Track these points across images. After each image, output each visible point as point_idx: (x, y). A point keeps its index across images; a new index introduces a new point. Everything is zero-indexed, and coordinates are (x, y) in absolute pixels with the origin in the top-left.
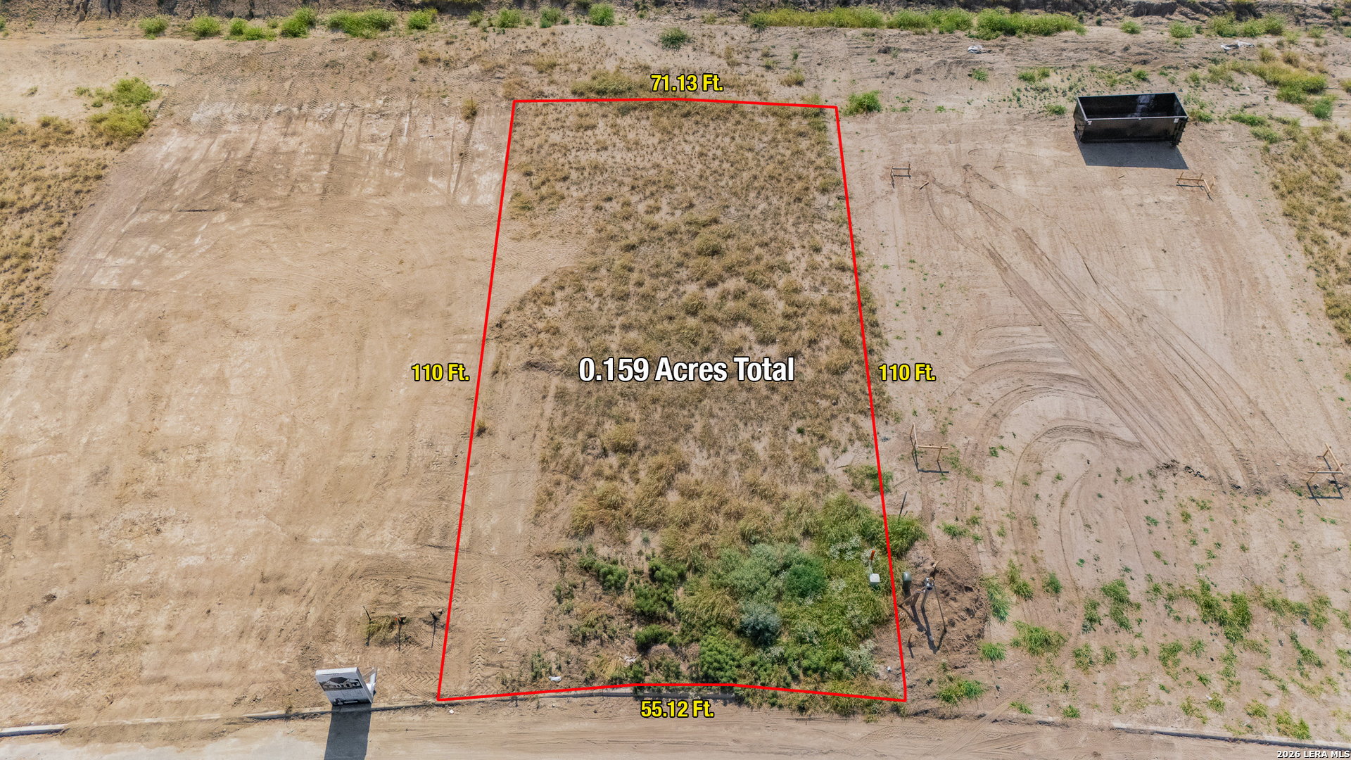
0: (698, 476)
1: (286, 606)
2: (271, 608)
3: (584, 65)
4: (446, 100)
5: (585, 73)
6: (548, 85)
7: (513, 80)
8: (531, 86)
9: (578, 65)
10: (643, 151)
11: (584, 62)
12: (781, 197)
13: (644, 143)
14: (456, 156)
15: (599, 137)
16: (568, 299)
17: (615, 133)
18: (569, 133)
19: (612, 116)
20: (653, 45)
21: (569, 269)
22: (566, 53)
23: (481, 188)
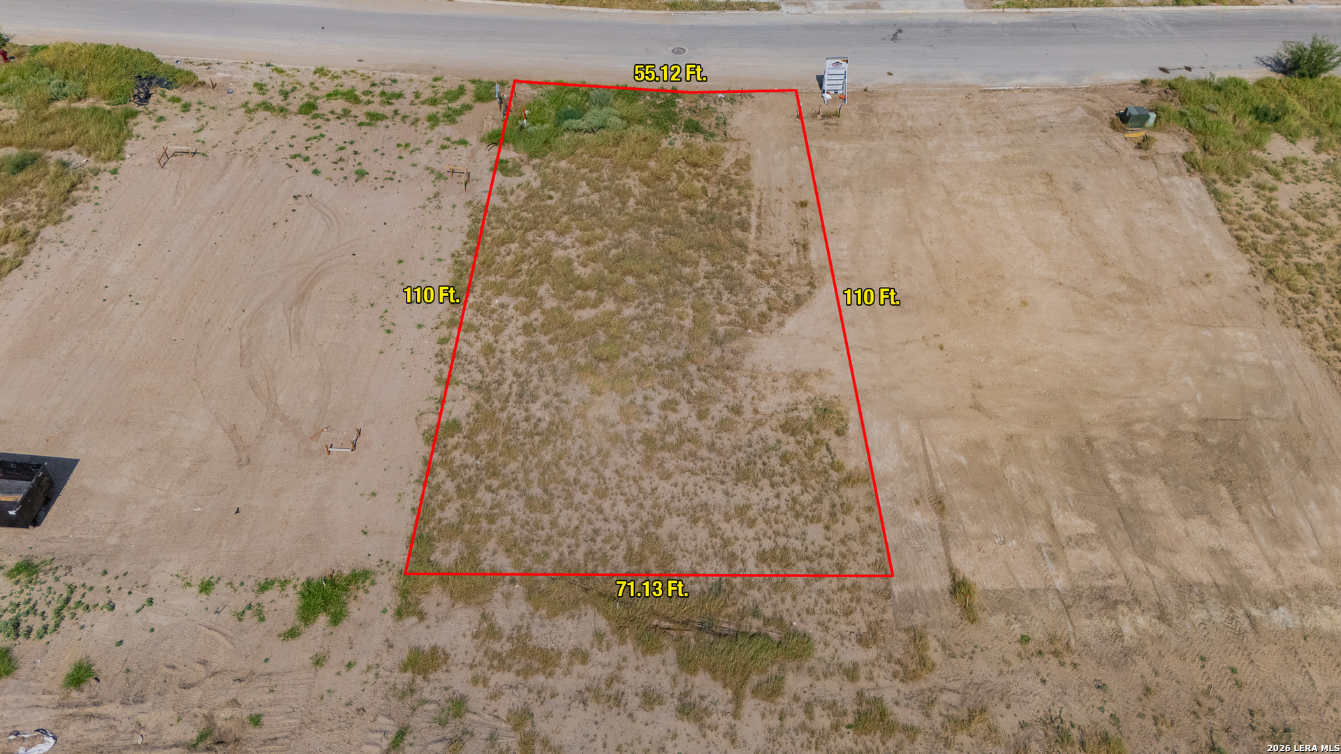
0: (633, 174)
1: (893, 125)
2: (903, 126)
3: (803, 728)
4: (1017, 630)
5: (796, 698)
6: (855, 665)
7: (923, 685)
8: (885, 664)
9: (813, 726)
10: (685, 501)
11: (805, 736)
12: (509, 419)
13: (684, 520)
14: (947, 503)
15: (751, 533)
16: (753, 304)
17: (727, 542)
18: (796, 544)
19: (737, 582)
21: (757, 334)
23: (893, 446)
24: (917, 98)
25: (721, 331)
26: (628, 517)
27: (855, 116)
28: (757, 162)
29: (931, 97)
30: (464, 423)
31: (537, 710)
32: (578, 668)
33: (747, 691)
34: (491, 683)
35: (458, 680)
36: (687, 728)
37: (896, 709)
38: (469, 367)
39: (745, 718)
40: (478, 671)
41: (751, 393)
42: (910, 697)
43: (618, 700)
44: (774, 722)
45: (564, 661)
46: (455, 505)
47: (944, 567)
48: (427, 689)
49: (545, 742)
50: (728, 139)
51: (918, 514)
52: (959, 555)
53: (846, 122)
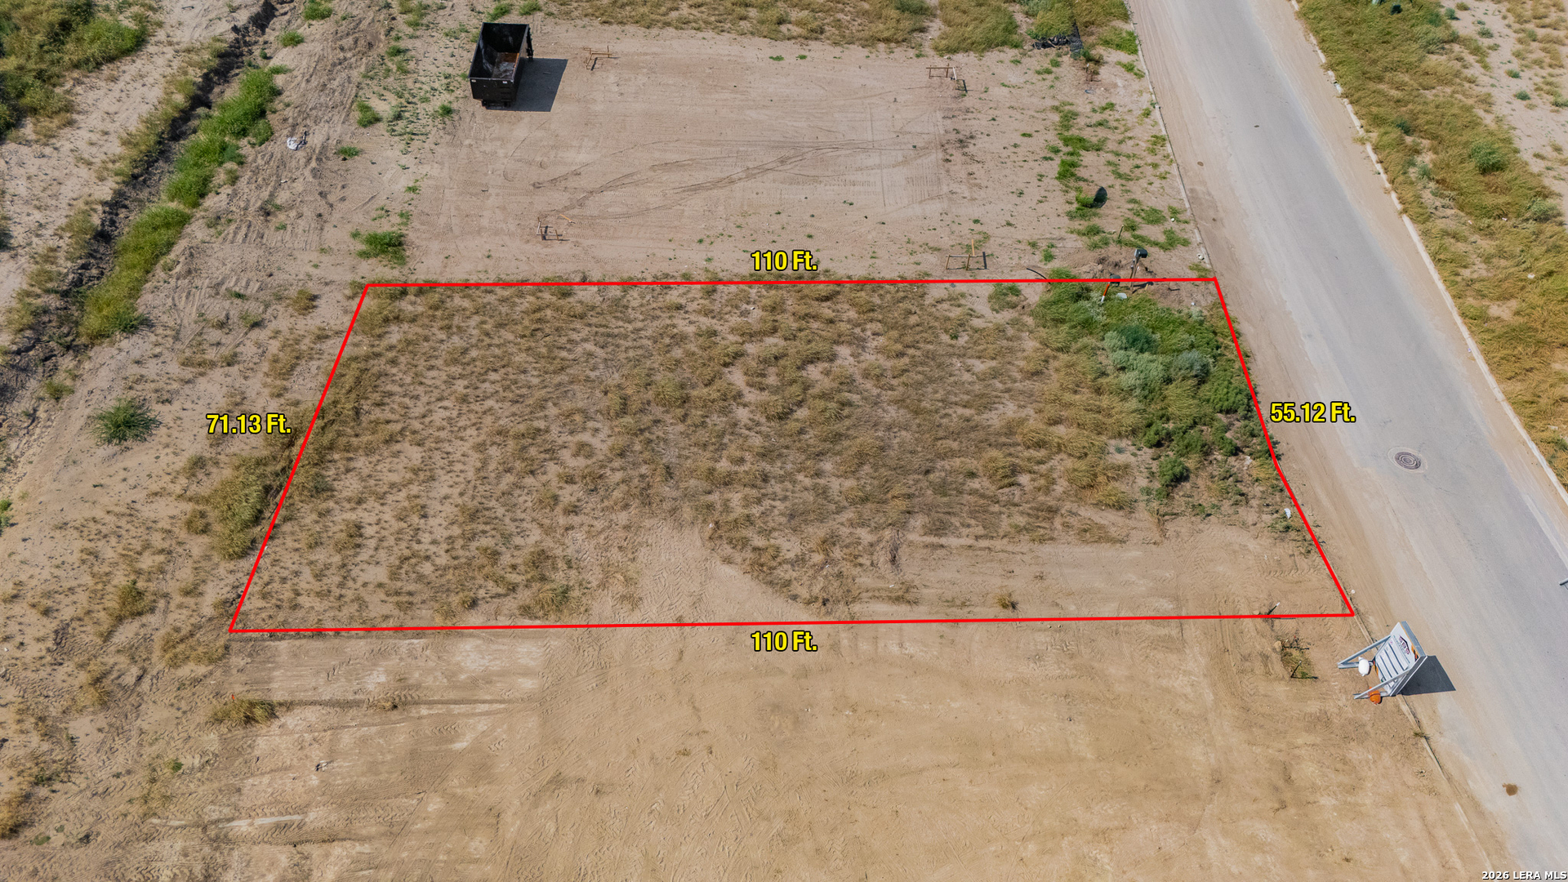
0: (1029, 412)
3: (148, 546)
4: (192, 762)
6: (201, 594)
8: (193, 621)
10: (441, 463)
11: (138, 546)
12: (574, 330)
13: (417, 463)
14: (395, 715)
15: (388, 516)
16: (766, 533)
17: (381, 497)
18: (365, 555)
19: (331, 504)
20: (129, 453)
21: (707, 535)
22: (93, 575)
23: (496, 666)
24: (1440, 833)
25: (714, 497)
27: (1313, 707)
28: (1106, 551)
29: (1456, 862)
30: (570, 300)
31: (235, 368)
33: (201, 507)
34: (271, 341)
35: (282, 323)
36: (181, 462)
37: (136, 625)
38: (648, 296)
39: (174, 504)
40: (285, 332)
42: (147, 639)
44: (163, 525)
45: (278, 383)
47: (301, 696)
48: (278, 307)
49: (202, 374)
50: (1162, 518)
51: (383, 679)
52: (312, 715)
53: (1282, 690)
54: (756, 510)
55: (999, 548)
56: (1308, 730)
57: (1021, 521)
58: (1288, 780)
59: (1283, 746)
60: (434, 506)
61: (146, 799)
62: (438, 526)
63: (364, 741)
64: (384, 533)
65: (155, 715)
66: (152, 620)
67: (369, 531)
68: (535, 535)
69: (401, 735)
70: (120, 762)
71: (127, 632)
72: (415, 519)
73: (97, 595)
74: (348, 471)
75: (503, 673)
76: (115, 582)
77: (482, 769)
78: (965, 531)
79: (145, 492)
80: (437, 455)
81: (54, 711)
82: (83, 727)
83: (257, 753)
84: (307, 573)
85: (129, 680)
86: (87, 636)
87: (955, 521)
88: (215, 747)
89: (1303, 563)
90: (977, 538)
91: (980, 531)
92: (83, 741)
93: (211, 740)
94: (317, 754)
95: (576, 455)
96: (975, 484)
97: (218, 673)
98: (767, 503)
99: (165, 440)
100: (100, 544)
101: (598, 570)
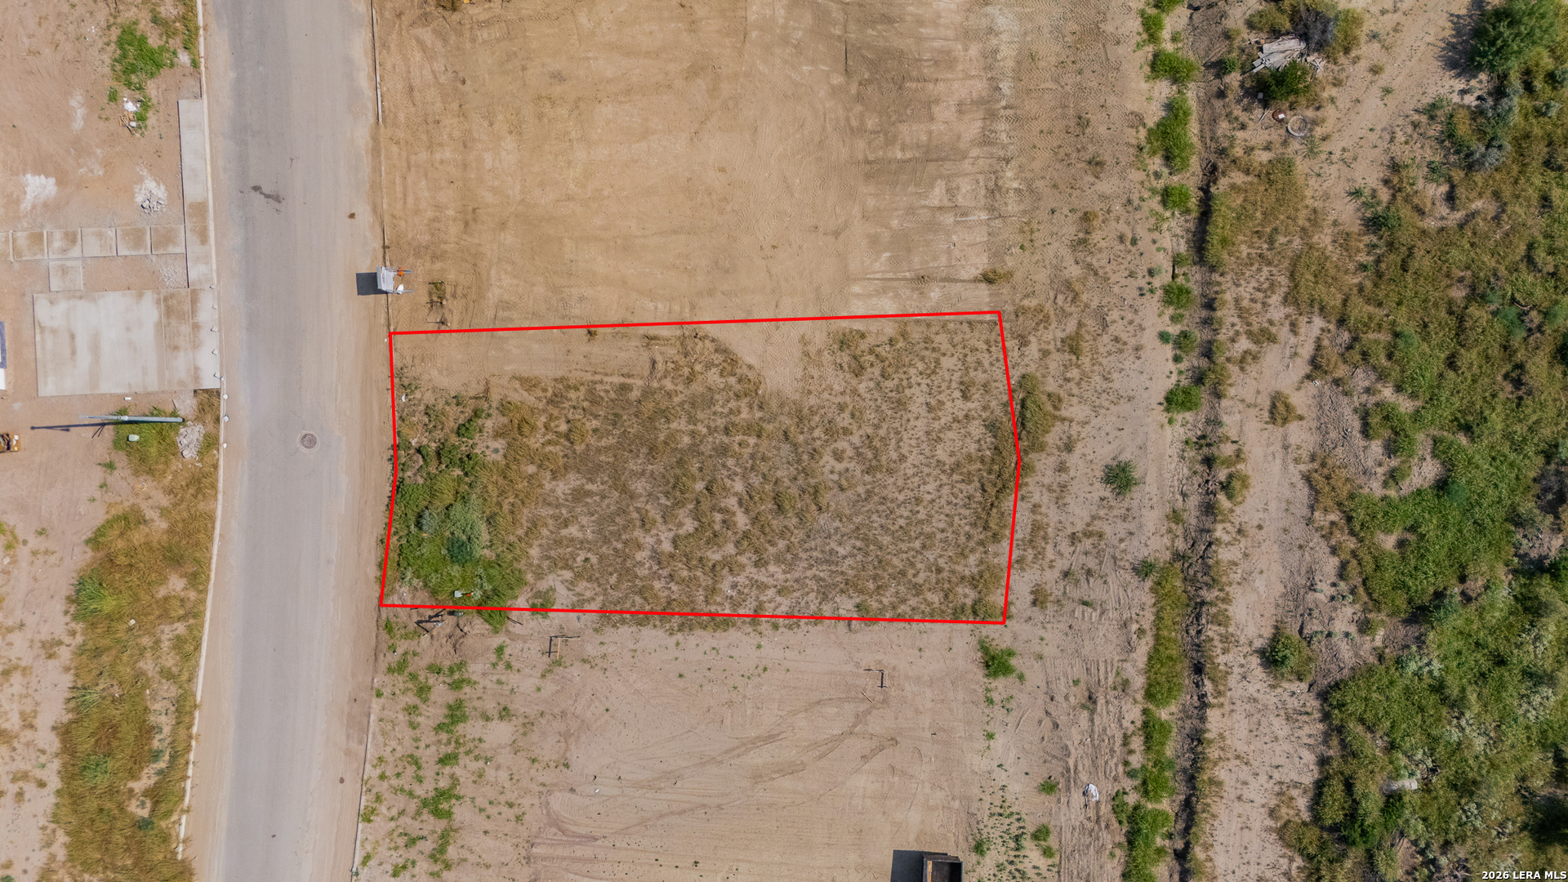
0: (548, 486)
1: (454, 230)
2: (454, 220)
3: (1078, 384)
4: (1016, 250)
5: (1061, 386)
6: (1040, 350)
7: (1052, 313)
8: (1039, 333)
9: (1078, 378)
10: (924, 446)
11: (1083, 384)
12: (853, 568)
13: (938, 446)
14: (922, 273)
15: (949, 404)
16: (728, 387)
17: (956, 420)
18: (957, 376)
19: (984, 415)
20: (1112, 456)
21: (762, 386)
22: (1101, 364)
23: (874, 300)
24: (399, 195)
25: (759, 414)
26: (938, 483)
27: (438, 265)
28: (525, 371)
29: (398, 180)
30: (858, 600)
31: (1069, 531)
32: (1043, 510)
33: (1057, 413)
34: (1053, 558)
35: (1051, 576)
36: (1079, 449)
37: (1068, 331)
38: (803, 604)
39: (1073, 416)
40: (1046, 566)
41: (826, 395)
42: (1060, 322)
43: (1063, 487)
44: (1075, 400)
45: (1039, 517)
46: (929, 596)
47: (972, 286)
48: (1057, 593)
49: (1088, 525)
50: (486, 395)
51: (932, 294)
52: (964, 275)
53: (451, 276)
54: (733, 404)
55: (589, 374)
56: (446, 252)
57: (572, 395)
58: (466, 224)
59: (462, 242)
60: (923, 411)
61: (1032, 232)
62: (918, 397)
63: (935, 259)
64: (948, 392)
65: (1042, 276)
66: (1060, 335)
67: (957, 394)
68: (862, 388)
69: (917, 261)
70: (1051, 251)
71: (1071, 326)
72: (933, 402)
73: (1094, 351)
74: (979, 441)
75: (870, 296)
76: (1088, 359)
77: (874, 241)
78: (608, 387)
79: (1092, 424)
80: (927, 452)
81: (1092, 279)
82: (1074, 271)
83: (986, 254)
84: (986, 364)
85: (1060, 298)
86: (1091, 324)
87: (613, 395)
88: (1007, 258)
89: (409, 360)
90: (601, 382)
91: (599, 387)
92: (1072, 262)
93: (1010, 263)
94: (956, 253)
95: (843, 451)
96: (595, 423)
97: (1017, 301)
98: (726, 411)
99: (1094, 467)
100: (1105, 386)
101: (825, 362)
